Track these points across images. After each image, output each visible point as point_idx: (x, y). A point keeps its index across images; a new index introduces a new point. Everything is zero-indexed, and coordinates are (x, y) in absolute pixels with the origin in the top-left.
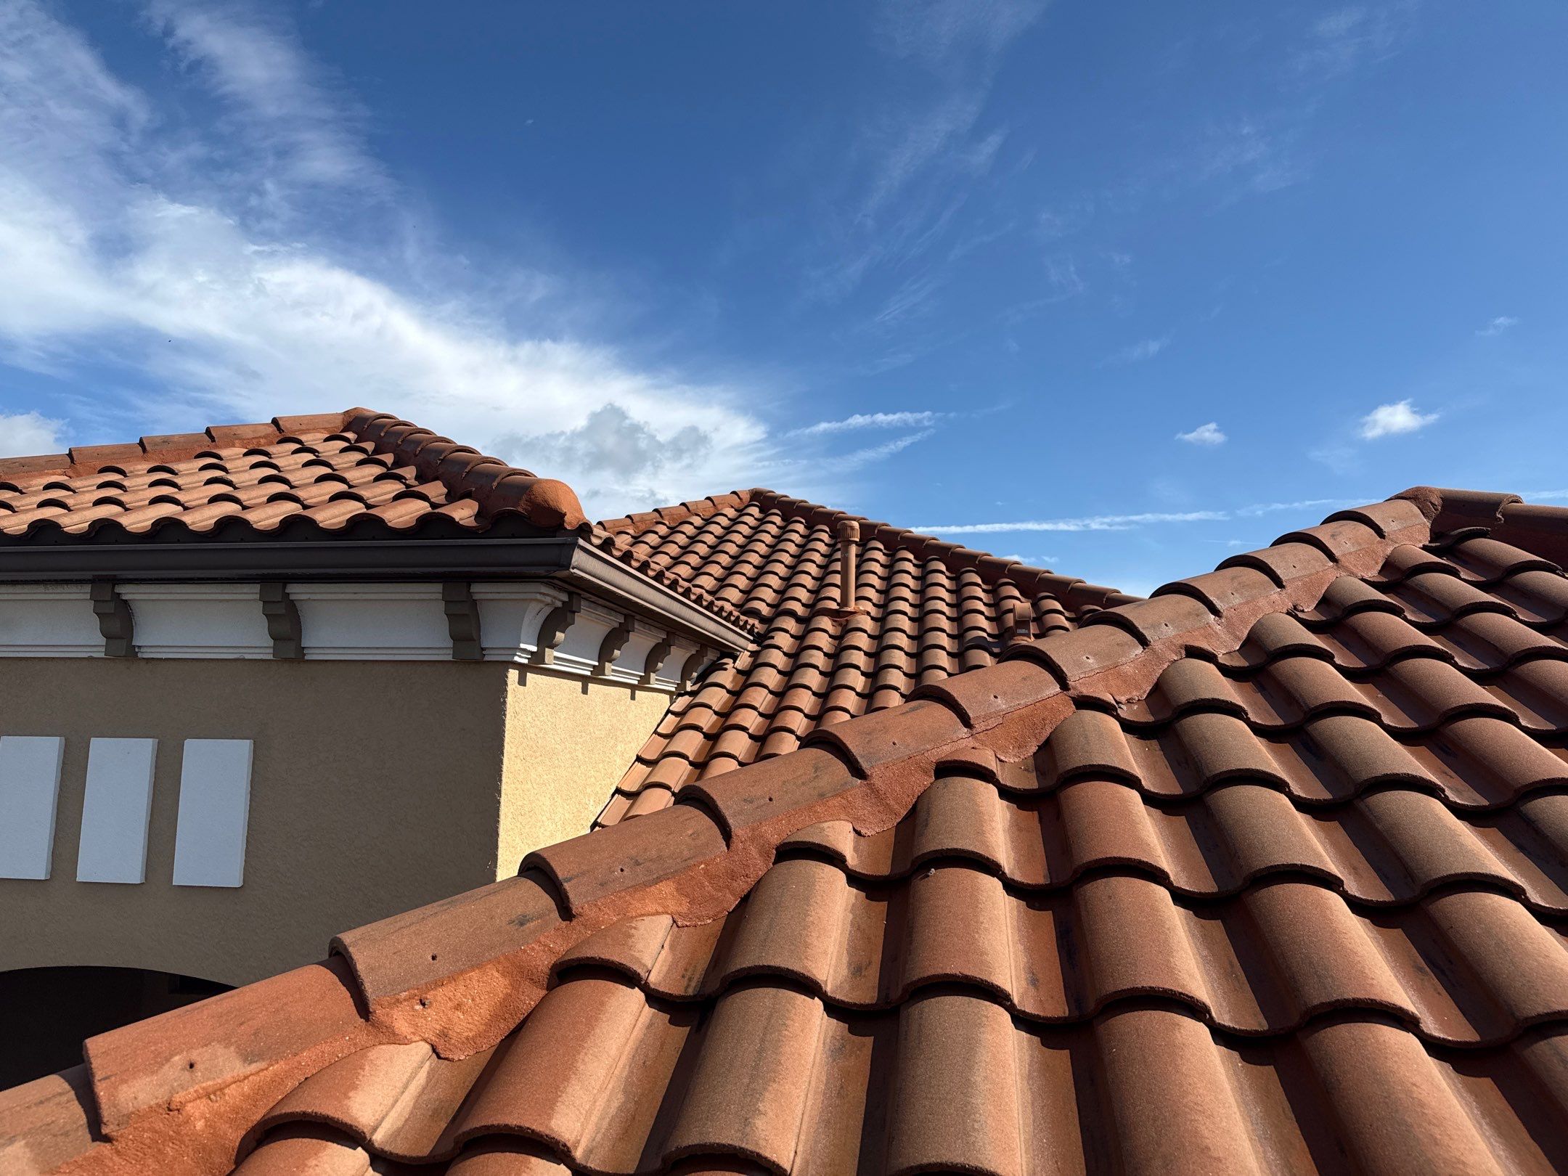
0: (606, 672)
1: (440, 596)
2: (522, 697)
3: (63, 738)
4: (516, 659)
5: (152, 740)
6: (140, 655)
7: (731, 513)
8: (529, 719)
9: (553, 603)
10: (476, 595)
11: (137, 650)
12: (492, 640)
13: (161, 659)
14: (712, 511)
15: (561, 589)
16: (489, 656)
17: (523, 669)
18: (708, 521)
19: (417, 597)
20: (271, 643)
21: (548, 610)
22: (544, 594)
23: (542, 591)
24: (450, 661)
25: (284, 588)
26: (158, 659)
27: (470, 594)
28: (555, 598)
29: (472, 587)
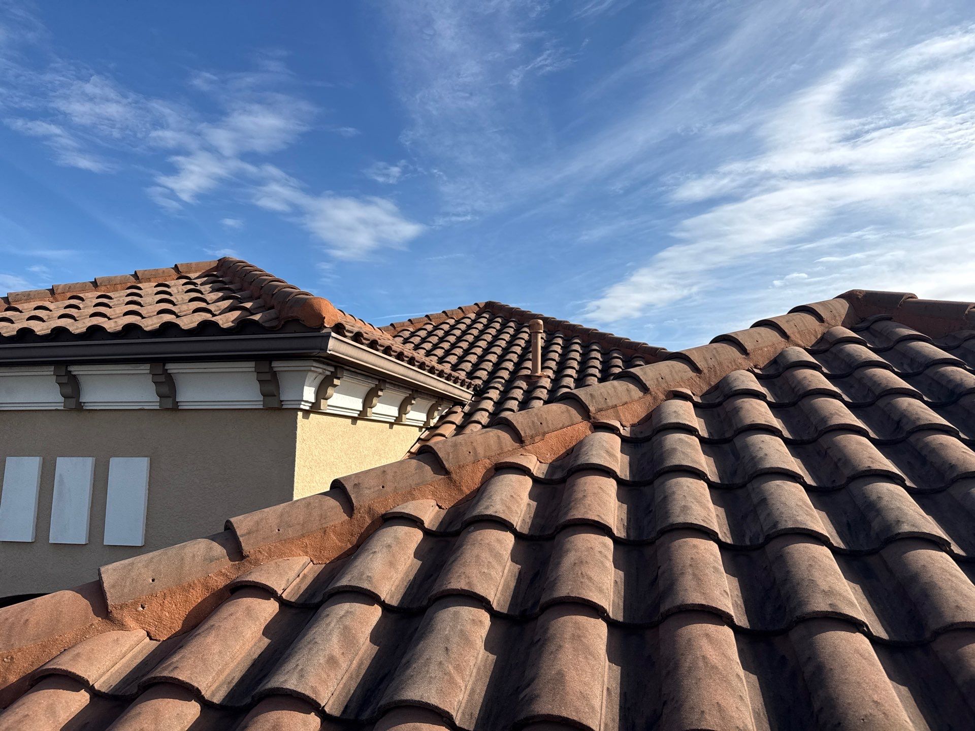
0: (368, 414)
1: (253, 369)
2: (307, 429)
3: (42, 458)
4: (302, 407)
5: (91, 458)
6: (84, 408)
7: (473, 316)
8: (314, 444)
9: (324, 373)
10: (275, 368)
11: (82, 405)
12: (287, 395)
13: (96, 410)
14: (462, 315)
15: (328, 364)
16: (285, 406)
17: (307, 413)
18: (458, 322)
19: (241, 370)
20: (158, 399)
21: (321, 377)
22: (317, 367)
23: (314, 365)
24: (262, 409)
25: (164, 365)
26: (95, 410)
27: (271, 368)
28: (325, 369)
29: (272, 363)
